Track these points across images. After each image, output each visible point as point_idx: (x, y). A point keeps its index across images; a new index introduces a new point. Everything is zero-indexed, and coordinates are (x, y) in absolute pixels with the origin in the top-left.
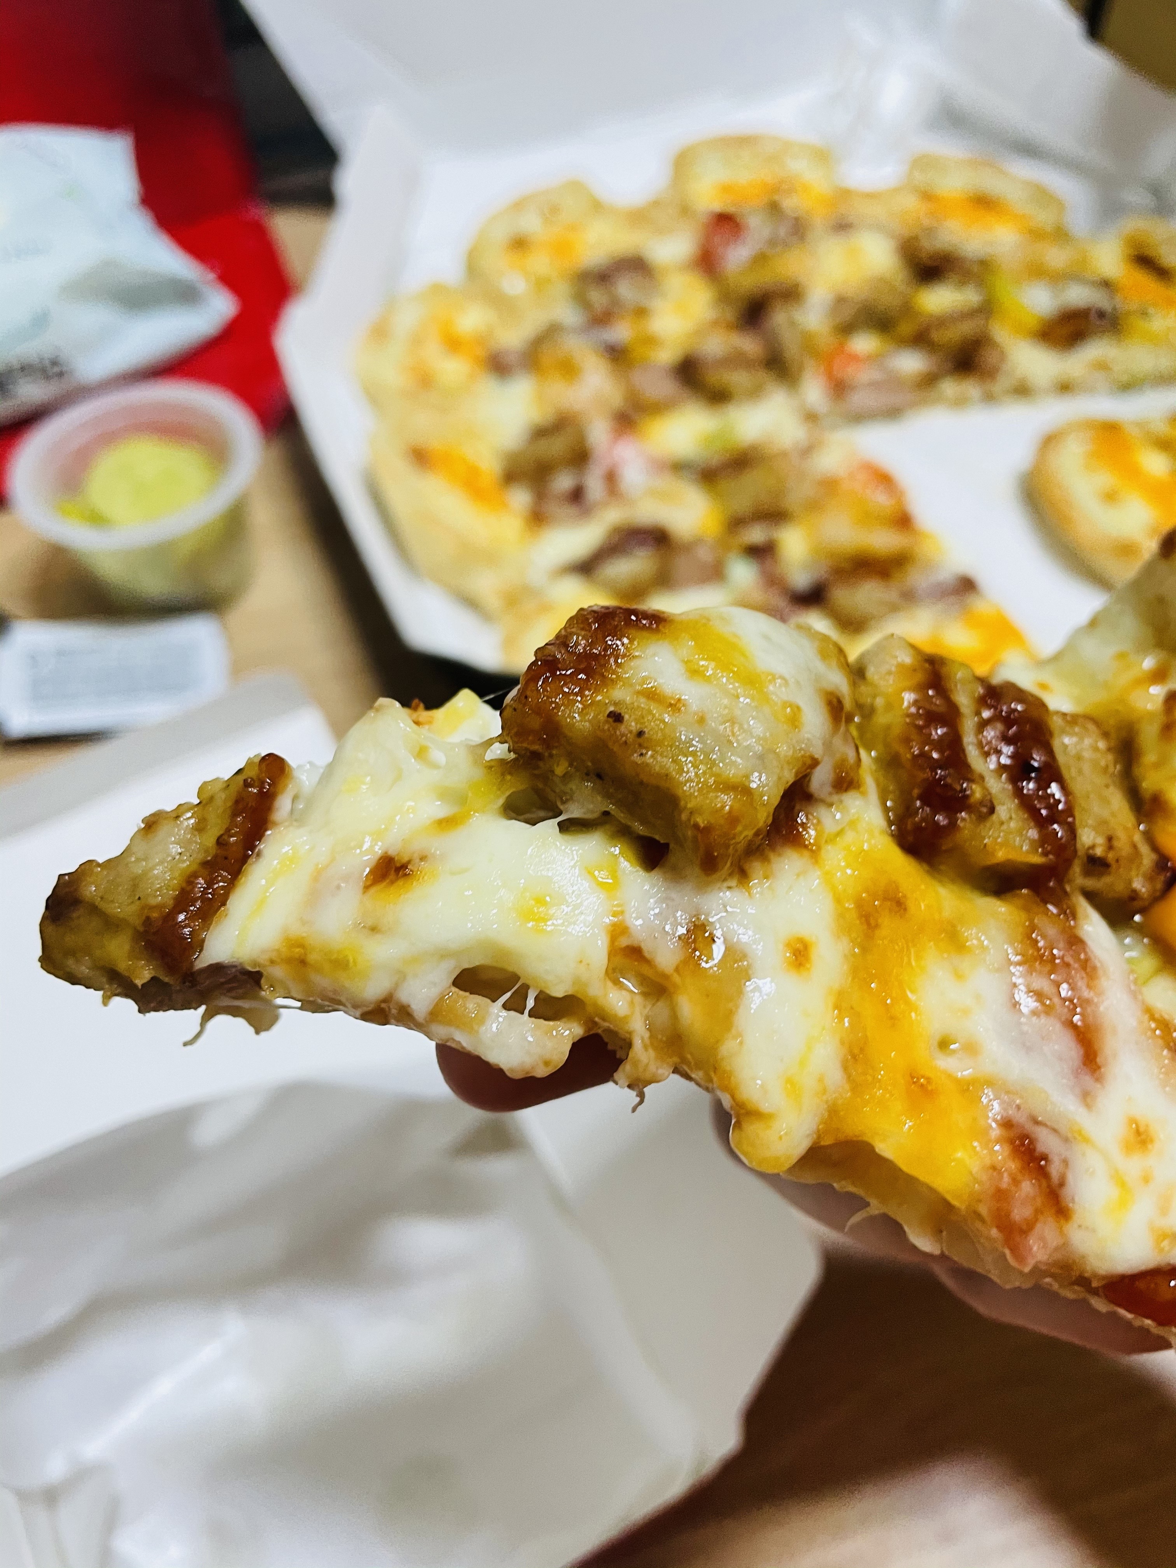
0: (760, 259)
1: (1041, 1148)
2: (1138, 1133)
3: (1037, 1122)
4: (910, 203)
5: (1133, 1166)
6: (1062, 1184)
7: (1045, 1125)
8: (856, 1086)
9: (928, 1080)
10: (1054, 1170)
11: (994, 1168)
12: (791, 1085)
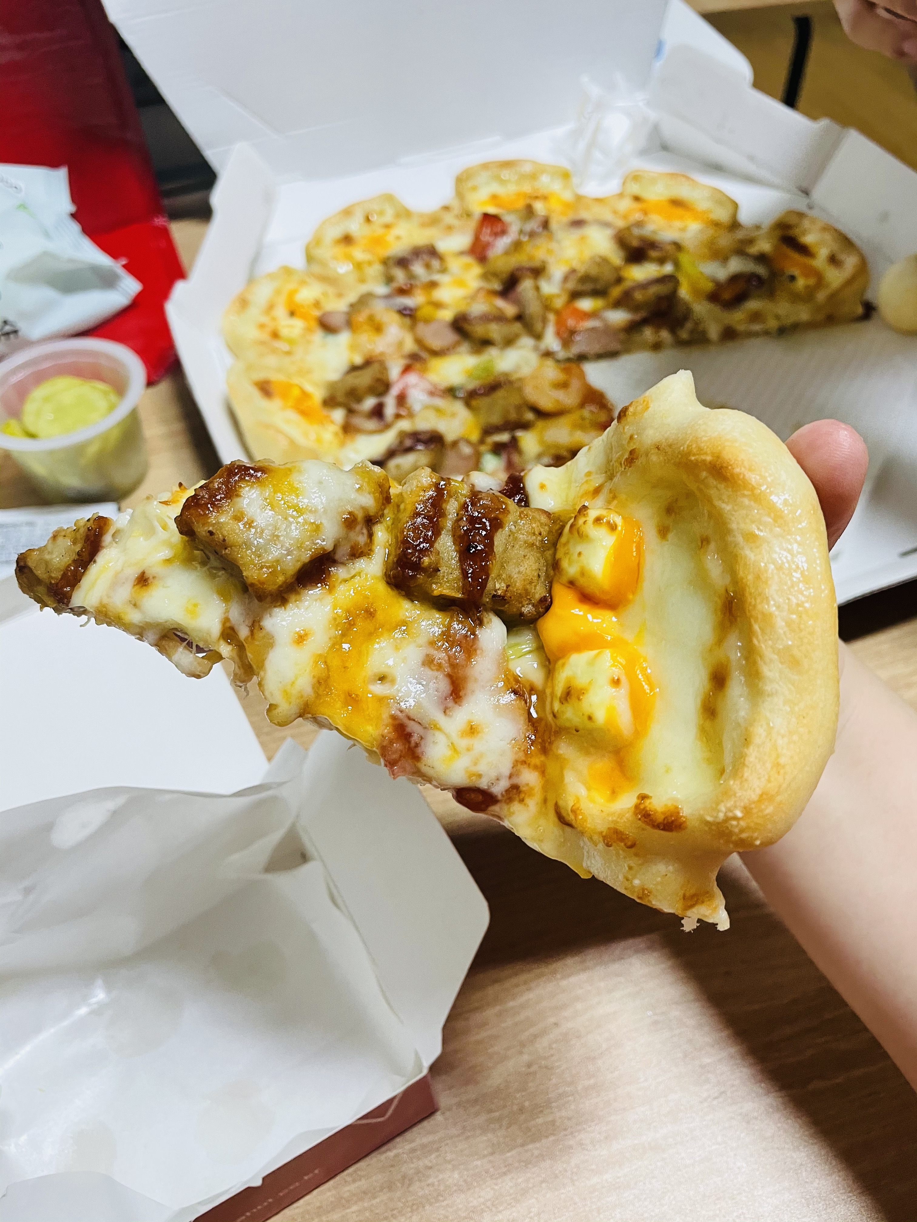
0: (517, 246)
1: (409, 730)
2: (471, 728)
3: (409, 718)
4: (626, 205)
5: (462, 743)
6: (417, 745)
7: (414, 720)
8: (318, 696)
9: (357, 695)
10: (415, 739)
11: (383, 736)
12: (286, 694)
